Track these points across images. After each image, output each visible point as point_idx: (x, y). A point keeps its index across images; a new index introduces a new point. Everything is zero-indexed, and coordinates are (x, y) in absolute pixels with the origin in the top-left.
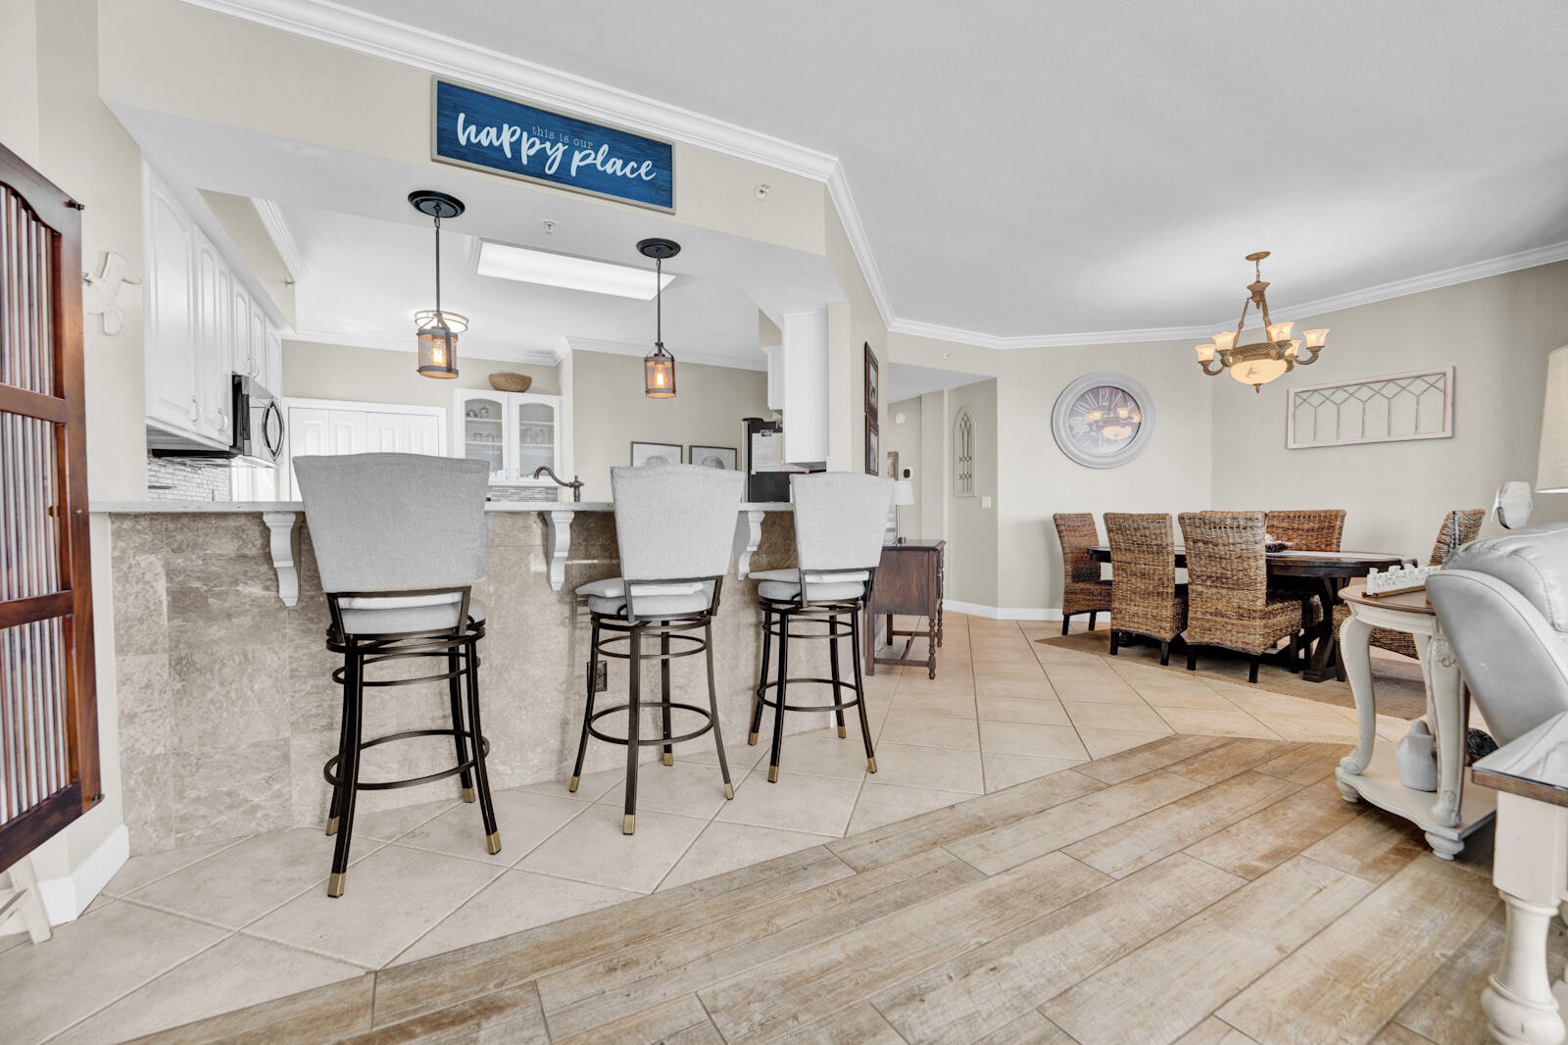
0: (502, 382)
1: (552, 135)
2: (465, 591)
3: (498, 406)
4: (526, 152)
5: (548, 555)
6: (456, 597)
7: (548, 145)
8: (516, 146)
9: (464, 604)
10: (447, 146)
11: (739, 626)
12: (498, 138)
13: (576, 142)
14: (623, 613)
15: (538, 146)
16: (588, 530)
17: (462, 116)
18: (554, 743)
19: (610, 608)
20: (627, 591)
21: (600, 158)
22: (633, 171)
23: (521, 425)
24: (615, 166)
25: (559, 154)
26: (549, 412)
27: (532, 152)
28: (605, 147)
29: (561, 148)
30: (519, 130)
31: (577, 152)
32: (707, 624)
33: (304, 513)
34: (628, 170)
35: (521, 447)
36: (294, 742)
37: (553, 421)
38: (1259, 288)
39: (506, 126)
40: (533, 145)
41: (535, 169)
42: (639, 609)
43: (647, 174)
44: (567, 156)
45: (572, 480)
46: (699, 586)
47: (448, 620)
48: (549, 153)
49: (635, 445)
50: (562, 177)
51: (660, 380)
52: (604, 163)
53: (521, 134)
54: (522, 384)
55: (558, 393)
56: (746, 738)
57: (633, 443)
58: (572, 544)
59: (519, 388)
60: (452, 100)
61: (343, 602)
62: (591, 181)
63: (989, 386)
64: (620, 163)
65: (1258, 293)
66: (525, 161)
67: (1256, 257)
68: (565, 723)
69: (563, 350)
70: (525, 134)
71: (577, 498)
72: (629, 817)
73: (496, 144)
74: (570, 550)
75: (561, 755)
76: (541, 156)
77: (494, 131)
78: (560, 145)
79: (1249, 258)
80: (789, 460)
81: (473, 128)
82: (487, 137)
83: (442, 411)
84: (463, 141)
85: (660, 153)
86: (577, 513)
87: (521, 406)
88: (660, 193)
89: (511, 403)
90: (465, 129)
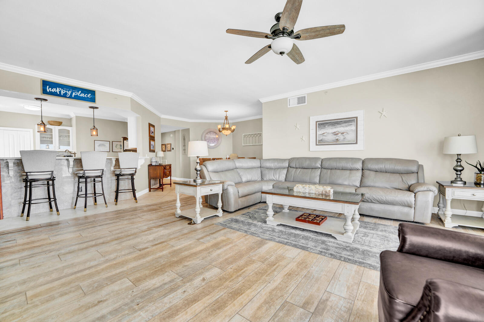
0: (52, 123)
1: (68, 89)
2: (52, 172)
3: (51, 129)
4: (62, 93)
5: (69, 167)
6: (51, 173)
7: (67, 91)
8: (60, 92)
9: (52, 174)
10: (45, 92)
11: (112, 180)
12: (56, 90)
13: (74, 91)
14: (84, 175)
15: (65, 92)
16: (77, 162)
17: (48, 87)
18: (71, 201)
19: (81, 175)
20: (84, 172)
21: (79, 93)
22: (86, 96)
23: (59, 135)
24: (82, 95)
25: (70, 93)
26: (68, 132)
27: (64, 93)
28: (80, 92)
29: (70, 92)
30: (61, 89)
31: (74, 93)
32: (102, 177)
33: (21, 160)
34: (85, 96)
35: (59, 141)
36: (12, 201)
37: (69, 134)
38: (226, 117)
39: (58, 88)
40: (64, 91)
41: (65, 96)
42: (87, 175)
43: (90, 96)
44: (72, 94)
45: (74, 153)
46: (99, 171)
47: (49, 176)
48: (67, 93)
49: (95, 141)
50: (70, 97)
51: (94, 133)
52: (80, 95)
53: (61, 90)
54: (60, 124)
55: (71, 126)
56: (114, 201)
57: (95, 140)
58: (74, 165)
59: (58, 125)
60: (45, 83)
61: (28, 174)
62: (77, 98)
63: (188, 130)
64: (83, 94)
65: (226, 118)
66: (62, 94)
67: (226, 111)
68: (73, 198)
69: (73, 115)
70: (62, 89)
71: (75, 156)
72: (85, 209)
73: (56, 91)
74: (73, 166)
75: (72, 204)
76: (66, 94)
77: (55, 89)
78: (70, 91)
79: (225, 111)
80: (129, 148)
81: (50, 89)
82: (54, 90)
83: (31, 130)
84: (48, 91)
85: (93, 93)
86: (74, 159)
87: (59, 130)
88: (93, 100)
89: (56, 129)
90: (48, 89)
